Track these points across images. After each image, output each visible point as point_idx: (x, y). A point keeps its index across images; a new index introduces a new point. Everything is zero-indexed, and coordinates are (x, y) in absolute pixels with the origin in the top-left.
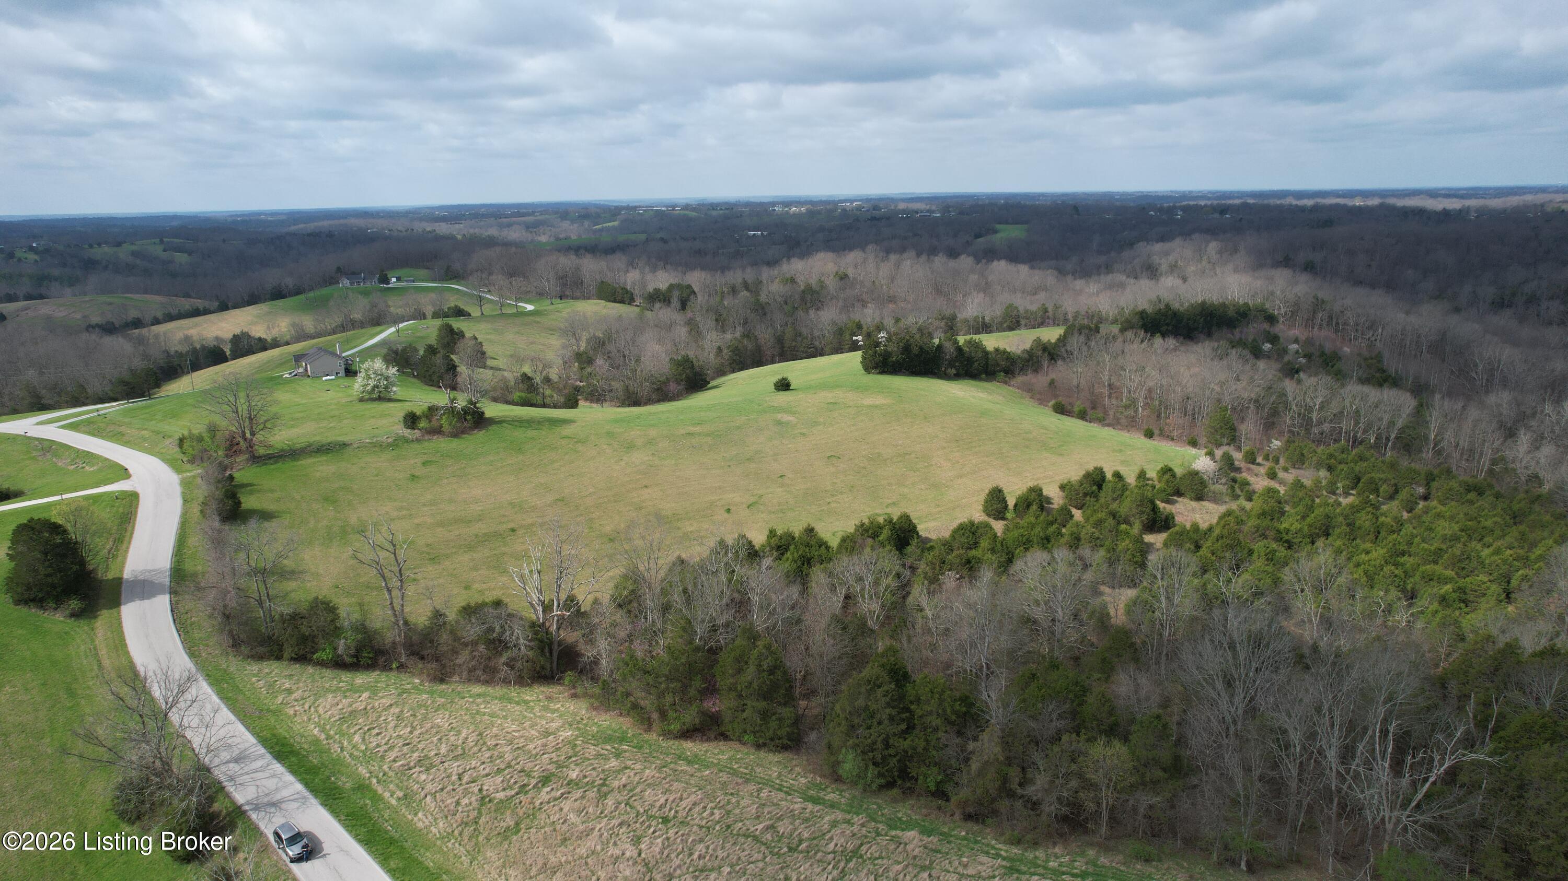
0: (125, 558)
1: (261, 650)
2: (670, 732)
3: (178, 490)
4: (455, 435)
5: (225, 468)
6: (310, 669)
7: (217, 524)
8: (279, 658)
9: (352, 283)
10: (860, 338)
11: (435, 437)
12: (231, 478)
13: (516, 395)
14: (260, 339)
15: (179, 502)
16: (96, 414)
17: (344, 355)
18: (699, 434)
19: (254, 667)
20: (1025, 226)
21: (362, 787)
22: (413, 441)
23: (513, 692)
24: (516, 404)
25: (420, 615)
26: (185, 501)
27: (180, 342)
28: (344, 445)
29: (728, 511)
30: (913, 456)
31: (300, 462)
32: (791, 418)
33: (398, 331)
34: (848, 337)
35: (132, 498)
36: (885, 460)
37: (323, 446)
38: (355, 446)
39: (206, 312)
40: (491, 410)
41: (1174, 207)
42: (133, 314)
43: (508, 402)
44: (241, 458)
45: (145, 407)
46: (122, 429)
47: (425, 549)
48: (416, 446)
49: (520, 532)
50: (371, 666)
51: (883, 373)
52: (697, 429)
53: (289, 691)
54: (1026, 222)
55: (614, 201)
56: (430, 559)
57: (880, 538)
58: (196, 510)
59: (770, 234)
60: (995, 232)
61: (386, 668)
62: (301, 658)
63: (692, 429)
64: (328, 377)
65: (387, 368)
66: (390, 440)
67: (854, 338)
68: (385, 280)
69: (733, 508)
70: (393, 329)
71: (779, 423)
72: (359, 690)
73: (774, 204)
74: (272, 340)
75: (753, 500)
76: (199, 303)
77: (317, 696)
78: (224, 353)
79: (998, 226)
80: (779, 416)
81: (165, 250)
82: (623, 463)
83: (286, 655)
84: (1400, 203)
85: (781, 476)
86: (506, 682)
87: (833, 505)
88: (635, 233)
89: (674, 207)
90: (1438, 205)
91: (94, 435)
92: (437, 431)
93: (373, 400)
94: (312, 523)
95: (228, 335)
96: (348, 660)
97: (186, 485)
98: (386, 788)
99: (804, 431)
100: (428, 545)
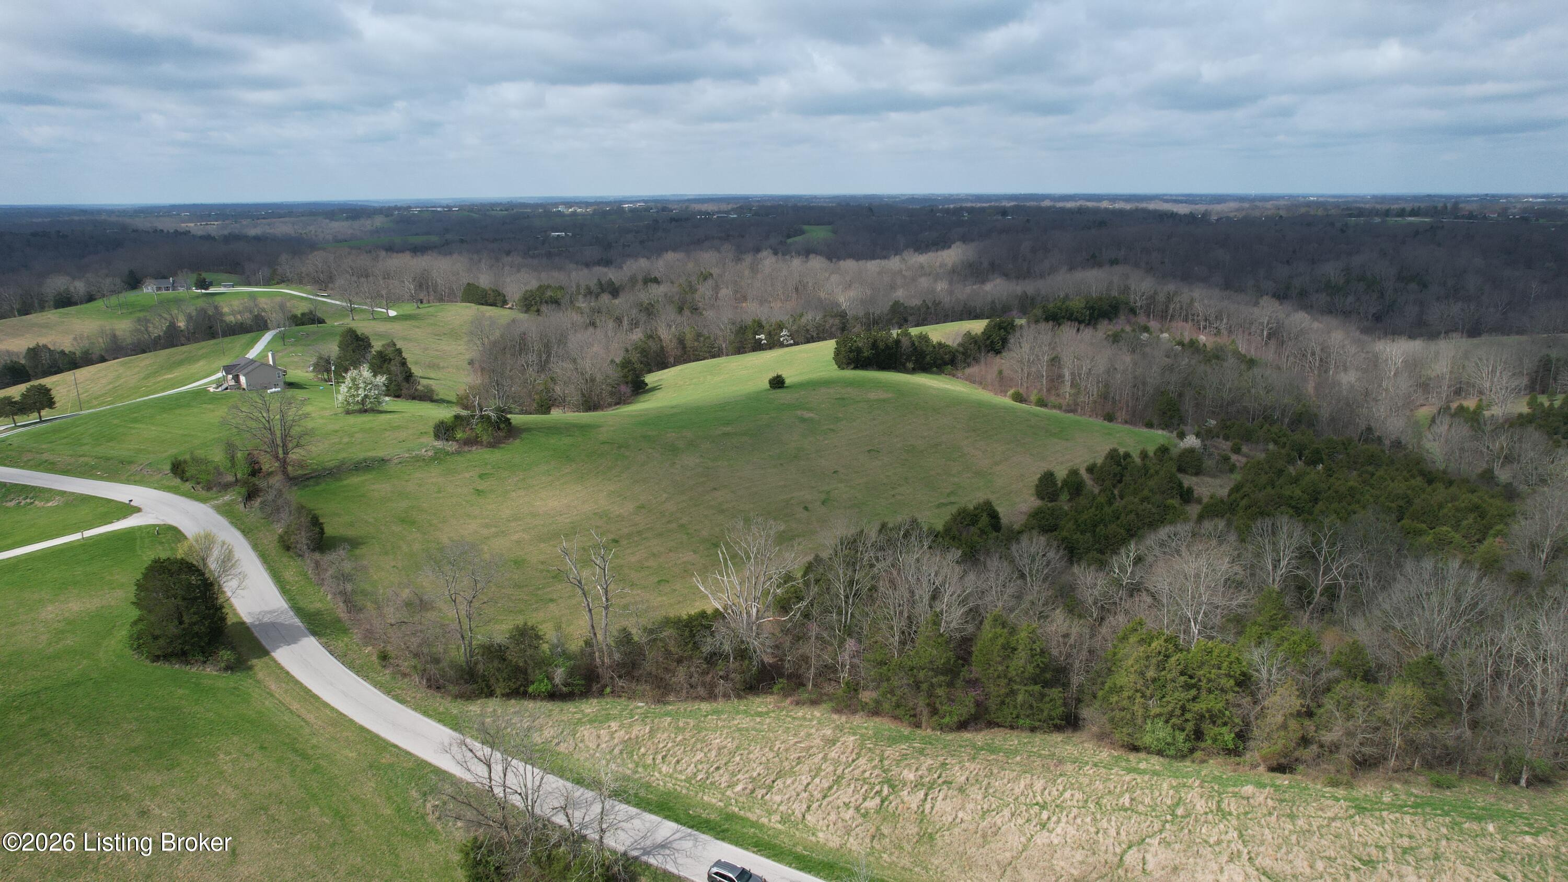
1: (470, 687)
2: (945, 725)
4: (493, 445)
8: (491, 694)
9: (158, 289)
10: (762, 336)
11: (474, 448)
19: (473, 708)
20: (830, 227)
21: (731, 817)
22: (453, 453)
28: (383, 461)
29: (806, 508)
30: (944, 446)
31: (345, 482)
32: (812, 415)
34: (751, 336)
35: (174, 532)
36: (922, 452)
37: (359, 463)
38: (396, 461)
40: (516, 419)
41: (962, 209)
47: (541, 567)
48: (459, 458)
49: (624, 542)
50: (584, 694)
51: (856, 368)
54: (829, 223)
55: (378, 202)
56: (553, 578)
57: (980, 525)
58: (266, 541)
59: (574, 236)
60: (802, 232)
61: (599, 694)
62: (518, 694)
65: (375, 376)
66: (430, 453)
67: (757, 337)
68: (203, 285)
69: (809, 506)
71: (803, 420)
73: (556, 205)
75: (823, 496)
77: (569, 731)
79: (806, 227)
80: (799, 413)
83: (498, 691)
84: (1152, 206)
85: (835, 472)
86: (725, 696)
87: (899, 497)
88: (417, 234)
89: (449, 207)
90: (1182, 209)
93: (362, 411)
94: (405, 548)
96: (564, 689)
98: (754, 814)
99: (832, 427)
100: (542, 563)
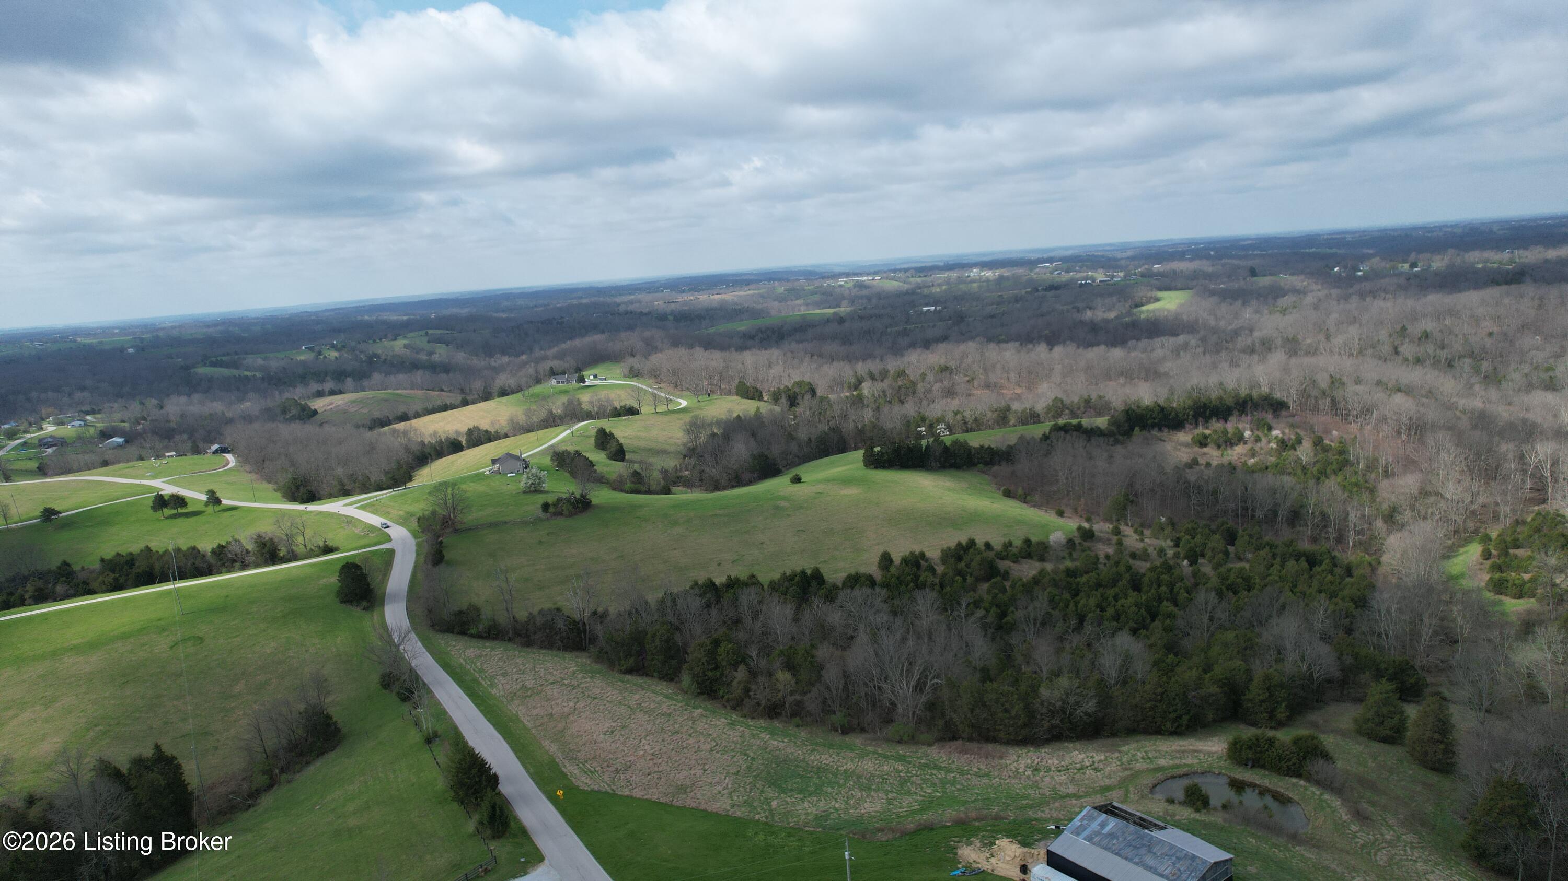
0: (387, 583)
1: (444, 628)
2: (621, 671)
3: (414, 548)
5: (438, 537)
6: (466, 638)
7: (430, 566)
8: (452, 633)
9: (558, 382)
10: (923, 429)
11: (557, 519)
12: (441, 542)
13: (628, 485)
14: (487, 431)
15: (414, 555)
16: (375, 499)
17: (523, 456)
18: (721, 515)
19: (440, 636)
21: (475, 680)
22: (544, 520)
23: (561, 654)
24: (627, 492)
25: (522, 615)
26: (418, 555)
27: (430, 436)
28: (506, 523)
29: (719, 564)
31: (479, 533)
32: (786, 504)
33: (572, 432)
35: (391, 553)
37: (493, 523)
38: (512, 523)
39: (453, 407)
40: (600, 499)
42: (402, 409)
43: (622, 491)
44: (448, 531)
45: (402, 495)
46: (389, 510)
47: (537, 583)
48: (545, 523)
50: (495, 638)
51: (876, 468)
52: (721, 512)
53: (454, 646)
56: (540, 588)
58: (422, 560)
59: (942, 309)
60: (1156, 300)
61: (503, 640)
62: (463, 633)
63: (718, 512)
64: (511, 475)
66: (531, 520)
67: (919, 429)
68: (582, 380)
69: (723, 563)
70: (568, 432)
71: (777, 507)
72: (486, 648)
74: (495, 432)
75: (737, 558)
76: (448, 398)
77: (466, 648)
78: (460, 443)
79: (1162, 294)
80: (779, 502)
81: (429, 342)
82: (666, 534)
83: (455, 631)
85: (762, 543)
86: (559, 649)
91: (374, 514)
92: (560, 514)
93: (531, 492)
94: (480, 568)
95: (464, 429)
96: (484, 635)
97: (419, 545)
98: (484, 680)
99: (790, 513)
100: (539, 581)
